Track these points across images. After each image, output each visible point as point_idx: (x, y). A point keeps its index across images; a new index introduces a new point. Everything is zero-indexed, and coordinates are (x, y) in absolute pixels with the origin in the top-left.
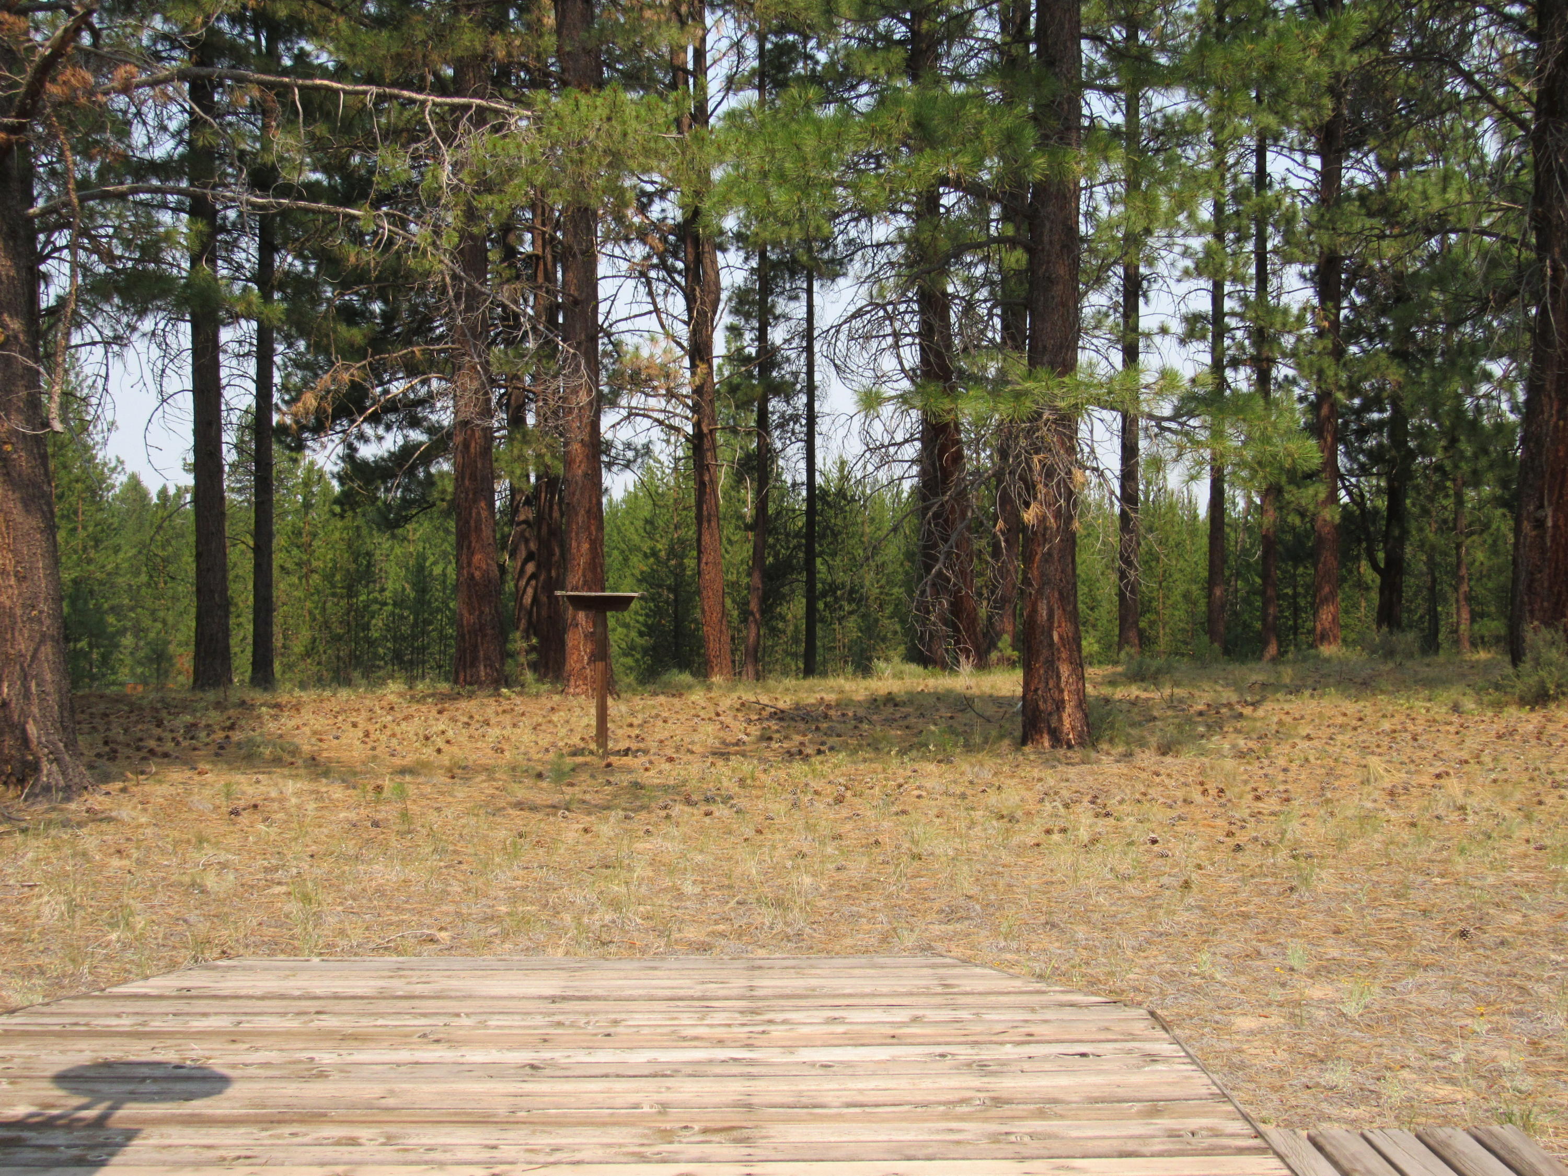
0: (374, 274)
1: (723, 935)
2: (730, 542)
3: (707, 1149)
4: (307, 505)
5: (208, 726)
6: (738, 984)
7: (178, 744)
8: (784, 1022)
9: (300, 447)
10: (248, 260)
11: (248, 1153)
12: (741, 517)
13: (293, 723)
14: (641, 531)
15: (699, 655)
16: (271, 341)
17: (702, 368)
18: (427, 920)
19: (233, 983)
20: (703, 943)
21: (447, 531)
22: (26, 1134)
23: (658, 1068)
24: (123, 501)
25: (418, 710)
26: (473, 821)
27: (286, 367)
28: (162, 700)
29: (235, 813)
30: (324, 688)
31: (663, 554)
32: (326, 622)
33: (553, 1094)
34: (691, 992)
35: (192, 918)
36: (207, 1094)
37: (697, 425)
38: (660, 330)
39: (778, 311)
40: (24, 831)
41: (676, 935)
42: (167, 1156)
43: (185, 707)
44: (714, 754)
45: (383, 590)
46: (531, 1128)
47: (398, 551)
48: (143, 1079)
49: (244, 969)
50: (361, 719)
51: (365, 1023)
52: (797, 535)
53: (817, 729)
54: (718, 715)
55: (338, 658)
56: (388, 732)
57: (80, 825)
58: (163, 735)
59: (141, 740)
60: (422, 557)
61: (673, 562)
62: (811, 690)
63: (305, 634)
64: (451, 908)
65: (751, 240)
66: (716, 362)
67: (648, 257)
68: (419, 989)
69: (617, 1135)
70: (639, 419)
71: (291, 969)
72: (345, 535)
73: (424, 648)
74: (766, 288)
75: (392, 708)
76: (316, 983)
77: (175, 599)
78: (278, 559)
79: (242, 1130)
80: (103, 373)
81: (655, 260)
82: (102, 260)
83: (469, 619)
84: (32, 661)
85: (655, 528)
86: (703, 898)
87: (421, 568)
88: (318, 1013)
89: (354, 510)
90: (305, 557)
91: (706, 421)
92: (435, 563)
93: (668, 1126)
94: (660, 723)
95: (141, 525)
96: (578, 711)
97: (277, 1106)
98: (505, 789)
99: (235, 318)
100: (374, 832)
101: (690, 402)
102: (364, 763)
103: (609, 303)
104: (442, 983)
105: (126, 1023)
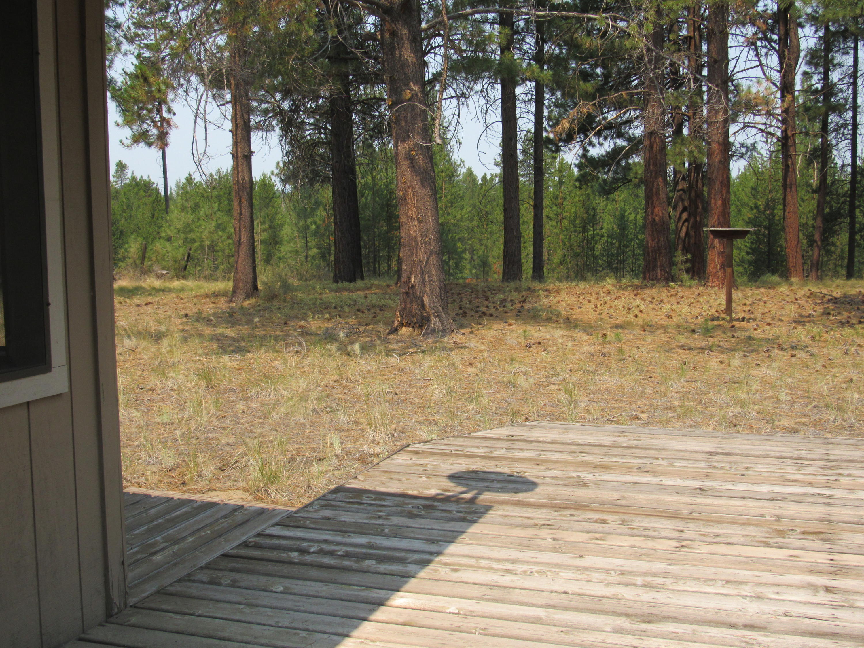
0: (600, 53)
1: (805, 424)
2: (802, 200)
3: (805, 543)
4: (561, 183)
5: (512, 300)
6: (819, 451)
7: (497, 309)
8: (848, 475)
9: (558, 150)
10: (530, 49)
11: (549, 523)
12: (809, 185)
13: (556, 300)
14: (749, 194)
15: (782, 266)
16: (543, 93)
17: (788, 98)
18: (634, 407)
19: (534, 434)
20: (793, 428)
21: (637, 196)
22: (436, 504)
23: (774, 496)
24: (464, 182)
25: (624, 294)
26: (657, 355)
27: (550, 107)
28: (488, 287)
29: (529, 346)
30: (571, 281)
31: (761, 207)
32: (571, 246)
33: (712, 505)
34: (790, 455)
35: (510, 400)
36: (526, 491)
37: (785, 132)
38: (763, 77)
39: (835, 62)
40: (423, 352)
41: (776, 423)
42: (506, 520)
43: (499, 290)
44: (795, 322)
45: (602, 228)
46: (702, 522)
47: (610, 207)
48: (493, 481)
49: (541, 427)
50: (593, 298)
51: (607, 460)
52: (844, 195)
53: (858, 309)
54: (796, 299)
55: (577, 265)
56: (608, 305)
57: (451, 350)
58: (489, 305)
59: (478, 307)
60: (623, 210)
61: (768, 212)
62: (853, 286)
63: (560, 253)
64: (647, 402)
65: (820, 19)
66: (796, 93)
67: (756, 34)
68: (635, 443)
69: (750, 531)
70: (750, 129)
71: (565, 429)
72: (581, 199)
73: (624, 261)
74: (828, 49)
75: (609, 293)
76: (579, 437)
77: (491, 233)
78: (546, 211)
79: (545, 511)
80: (457, 113)
81: (760, 36)
82: (456, 52)
83: (652, 244)
84: (426, 264)
85: (758, 193)
86: (792, 403)
87: (623, 216)
88: (581, 452)
89: (587, 184)
90: (560, 211)
91: (790, 129)
92: (630, 214)
93: (782, 528)
94: (762, 304)
95: (473, 195)
96: (714, 296)
97: (563, 500)
98: (674, 338)
99: (524, 80)
100: (603, 359)
101: (780, 118)
102: (595, 322)
103: (735, 61)
104: (647, 441)
105: (481, 451)
